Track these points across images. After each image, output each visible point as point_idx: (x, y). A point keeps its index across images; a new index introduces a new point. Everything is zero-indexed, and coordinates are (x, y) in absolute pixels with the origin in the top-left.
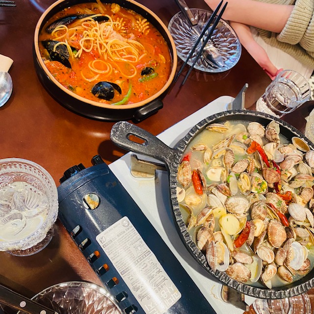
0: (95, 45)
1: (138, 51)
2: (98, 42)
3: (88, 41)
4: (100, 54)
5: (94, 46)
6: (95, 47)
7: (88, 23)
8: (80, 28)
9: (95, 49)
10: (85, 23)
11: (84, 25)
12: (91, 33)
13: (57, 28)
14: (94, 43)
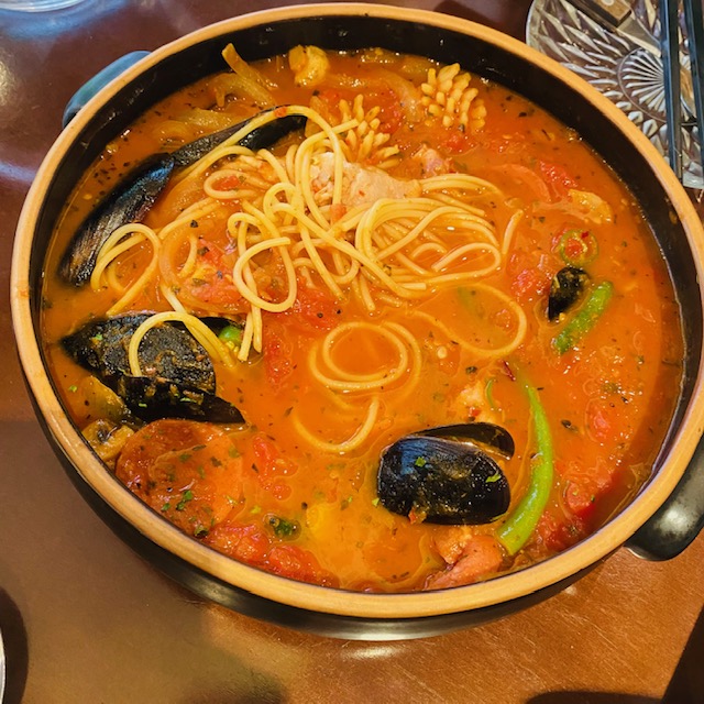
0: (302, 261)
1: (482, 213)
2: (308, 244)
3: (264, 259)
4: (338, 293)
5: (297, 272)
6: (305, 273)
7: (229, 171)
8: (207, 209)
9: (310, 284)
10: (217, 175)
11: (218, 186)
12: (262, 215)
13: (108, 251)
14: (293, 258)
